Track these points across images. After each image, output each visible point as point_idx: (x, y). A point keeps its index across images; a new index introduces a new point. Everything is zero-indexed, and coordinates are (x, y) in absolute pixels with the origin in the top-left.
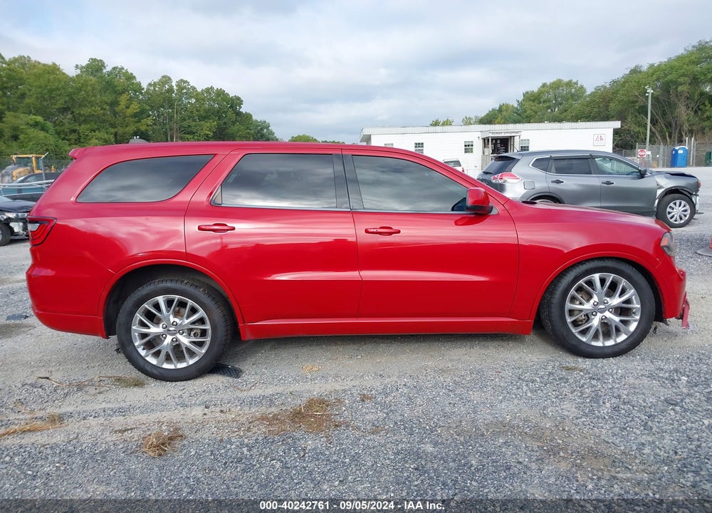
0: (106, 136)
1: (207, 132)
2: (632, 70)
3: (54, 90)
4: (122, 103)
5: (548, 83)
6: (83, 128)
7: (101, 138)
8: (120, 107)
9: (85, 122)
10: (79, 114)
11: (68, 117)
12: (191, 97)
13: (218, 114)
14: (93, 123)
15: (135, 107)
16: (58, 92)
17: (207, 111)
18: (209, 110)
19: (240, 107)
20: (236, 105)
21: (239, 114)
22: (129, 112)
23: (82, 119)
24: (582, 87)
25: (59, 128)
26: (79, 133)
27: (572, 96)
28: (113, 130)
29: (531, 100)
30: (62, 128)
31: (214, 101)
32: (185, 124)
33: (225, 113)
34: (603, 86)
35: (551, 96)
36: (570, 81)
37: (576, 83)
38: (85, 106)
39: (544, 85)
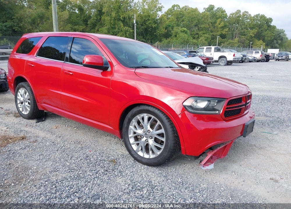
0: (208, 36)
1: (251, 35)
3: (193, 18)
4: (217, 23)
6: (200, 33)
7: (206, 37)
8: (217, 24)
9: (202, 30)
10: (200, 27)
11: (196, 28)
12: (248, 19)
13: (260, 26)
14: (204, 31)
15: (222, 24)
16: (195, 19)
17: (253, 25)
18: (255, 24)
19: (271, 23)
20: (269, 22)
21: (269, 26)
22: (220, 26)
23: (201, 29)
25: (192, 33)
26: (199, 35)
28: (211, 34)
30: (193, 33)
31: (259, 20)
32: (242, 31)
33: (263, 26)
38: (203, 24)
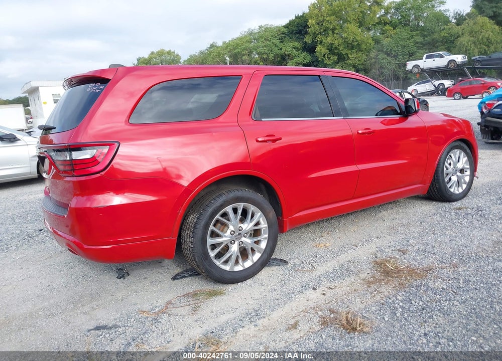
2: (211, 45)
5: (155, 52)
24: (178, 55)
27: (173, 61)
29: (144, 63)
34: (194, 55)
35: (158, 61)
36: (170, 51)
37: (174, 52)
39: (152, 53)
